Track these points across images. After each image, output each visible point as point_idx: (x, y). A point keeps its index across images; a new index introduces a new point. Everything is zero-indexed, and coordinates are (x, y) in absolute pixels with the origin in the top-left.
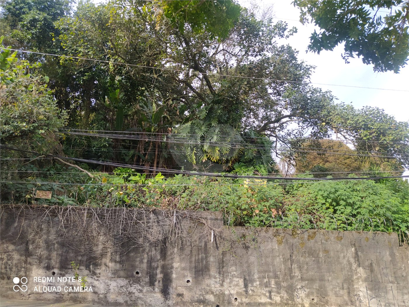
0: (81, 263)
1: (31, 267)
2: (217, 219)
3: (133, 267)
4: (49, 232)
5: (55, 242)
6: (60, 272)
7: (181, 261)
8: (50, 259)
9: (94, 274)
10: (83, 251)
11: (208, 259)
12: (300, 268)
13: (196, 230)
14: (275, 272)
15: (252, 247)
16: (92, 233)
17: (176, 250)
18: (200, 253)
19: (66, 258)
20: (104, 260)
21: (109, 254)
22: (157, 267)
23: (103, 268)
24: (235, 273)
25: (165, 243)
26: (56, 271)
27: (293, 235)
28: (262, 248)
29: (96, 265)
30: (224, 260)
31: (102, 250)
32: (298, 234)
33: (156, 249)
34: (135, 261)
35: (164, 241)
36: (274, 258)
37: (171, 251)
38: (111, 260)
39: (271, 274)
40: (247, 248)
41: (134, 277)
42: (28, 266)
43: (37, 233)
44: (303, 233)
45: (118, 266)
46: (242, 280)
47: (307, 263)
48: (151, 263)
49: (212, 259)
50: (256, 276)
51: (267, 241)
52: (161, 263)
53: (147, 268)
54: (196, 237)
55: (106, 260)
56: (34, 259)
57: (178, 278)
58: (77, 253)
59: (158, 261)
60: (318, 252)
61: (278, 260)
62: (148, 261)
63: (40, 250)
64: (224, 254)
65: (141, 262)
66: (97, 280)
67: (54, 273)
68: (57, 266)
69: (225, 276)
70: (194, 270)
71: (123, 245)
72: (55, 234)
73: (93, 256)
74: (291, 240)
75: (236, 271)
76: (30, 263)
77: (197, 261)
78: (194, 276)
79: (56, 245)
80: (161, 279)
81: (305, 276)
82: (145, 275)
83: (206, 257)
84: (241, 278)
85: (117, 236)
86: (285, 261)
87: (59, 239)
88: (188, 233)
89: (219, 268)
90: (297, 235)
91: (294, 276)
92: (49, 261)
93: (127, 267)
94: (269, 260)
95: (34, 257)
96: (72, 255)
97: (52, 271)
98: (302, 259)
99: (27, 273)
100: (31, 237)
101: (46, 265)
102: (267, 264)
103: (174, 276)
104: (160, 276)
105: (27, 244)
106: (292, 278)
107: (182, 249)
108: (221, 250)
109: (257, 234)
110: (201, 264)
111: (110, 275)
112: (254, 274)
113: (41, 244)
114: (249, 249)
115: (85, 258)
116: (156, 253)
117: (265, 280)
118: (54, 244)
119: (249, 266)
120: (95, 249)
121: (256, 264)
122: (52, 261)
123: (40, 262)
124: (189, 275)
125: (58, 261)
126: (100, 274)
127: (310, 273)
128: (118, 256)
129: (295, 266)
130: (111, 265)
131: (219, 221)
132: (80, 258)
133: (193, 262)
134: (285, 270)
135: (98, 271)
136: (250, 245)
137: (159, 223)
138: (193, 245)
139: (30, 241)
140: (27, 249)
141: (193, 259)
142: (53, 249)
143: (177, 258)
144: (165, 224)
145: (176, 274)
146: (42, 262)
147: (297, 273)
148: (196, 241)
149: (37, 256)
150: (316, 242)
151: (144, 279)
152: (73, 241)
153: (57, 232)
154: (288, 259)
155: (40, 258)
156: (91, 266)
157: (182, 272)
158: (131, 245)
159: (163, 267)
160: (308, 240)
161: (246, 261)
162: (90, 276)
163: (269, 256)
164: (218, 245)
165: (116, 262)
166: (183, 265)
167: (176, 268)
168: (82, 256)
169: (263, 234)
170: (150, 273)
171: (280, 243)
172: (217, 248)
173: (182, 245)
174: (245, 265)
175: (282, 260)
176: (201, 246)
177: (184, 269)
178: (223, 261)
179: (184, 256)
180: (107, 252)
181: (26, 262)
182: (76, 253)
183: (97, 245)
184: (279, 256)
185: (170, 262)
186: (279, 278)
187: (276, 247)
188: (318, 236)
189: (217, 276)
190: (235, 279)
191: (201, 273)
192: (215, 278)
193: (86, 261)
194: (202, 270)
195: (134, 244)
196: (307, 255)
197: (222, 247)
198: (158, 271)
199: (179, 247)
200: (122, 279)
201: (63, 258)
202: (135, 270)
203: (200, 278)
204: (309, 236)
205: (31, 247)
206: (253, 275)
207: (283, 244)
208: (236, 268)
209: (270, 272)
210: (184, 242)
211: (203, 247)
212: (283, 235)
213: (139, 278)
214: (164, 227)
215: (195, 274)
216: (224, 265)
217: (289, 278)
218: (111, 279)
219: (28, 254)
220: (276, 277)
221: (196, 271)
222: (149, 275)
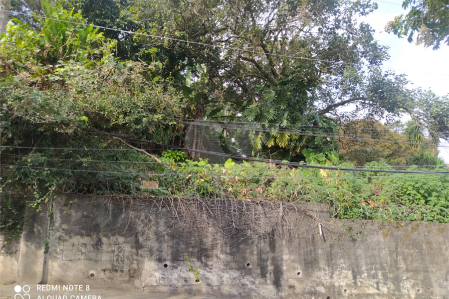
0: (191, 254)
1: (142, 259)
2: (323, 212)
3: (244, 258)
4: (158, 223)
5: (165, 233)
6: (172, 264)
7: (290, 253)
8: (161, 251)
9: (206, 265)
10: (193, 242)
11: (317, 252)
12: (405, 259)
13: (303, 223)
14: (381, 264)
15: (359, 240)
16: (201, 224)
17: (284, 242)
18: (308, 246)
19: (177, 250)
20: (215, 252)
21: (219, 246)
22: (267, 259)
23: (215, 260)
24: (343, 265)
25: (273, 235)
26: (168, 263)
27: (397, 227)
28: (369, 240)
29: (207, 256)
30: (333, 252)
31: (212, 242)
32: (403, 226)
33: (264, 241)
34: (245, 253)
35: (272, 234)
36: (380, 250)
37: (280, 243)
38: (222, 252)
39: (378, 266)
40: (354, 240)
41: (246, 269)
42: (140, 258)
43: (146, 225)
44: (407, 225)
45: (229, 258)
46: (351, 272)
47: (411, 255)
48: (261, 255)
49: (320, 252)
50: (364, 268)
51: (373, 234)
52: (270, 255)
53: (258, 260)
54: (303, 230)
55: (217, 252)
56: (145, 251)
57: (288, 270)
58: (188, 244)
59: (267, 253)
60: (421, 244)
61: (385, 252)
62: (258, 253)
63: (150, 241)
64: (332, 246)
65: (251, 253)
66: (210, 272)
67: (166, 266)
68: (169, 257)
69: (334, 269)
70: (303, 262)
71: (232, 238)
72: (164, 226)
73: (204, 247)
74: (396, 233)
75: (344, 263)
76: (141, 256)
77: (306, 254)
78: (304, 268)
79: (166, 237)
80: (272, 271)
81: (409, 268)
82: (256, 267)
83: (315, 250)
84: (350, 270)
85: (225, 227)
86: (391, 253)
87: (169, 231)
88: (296, 226)
89: (328, 261)
90: (401, 228)
91: (400, 268)
92: (160, 253)
93: (238, 259)
94: (376, 252)
95: (144, 249)
96: (183, 246)
97: (164, 263)
98: (406, 251)
99: (140, 266)
100: (140, 228)
101: (158, 257)
102: (374, 256)
103: (284, 268)
104: (270, 268)
105: (136, 236)
106: (398, 269)
107: (290, 241)
108: (328, 243)
109: (363, 227)
110: (310, 256)
111: (222, 266)
112: (362, 266)
113: (151, 236)
114: (356, 242)
115: (196, 250)
116: (265, 246)
117: (373, 272)
118: (164, 236)
119: (356, 259)
120: (205, 240)
121: (363, 256)
122: (164, 253)
123: (152, 254)
124: (299, 267)
125: (170, 252)
126: (212, 265)
127: (415, 265)
128: (228, 248)
129: (400, 258)
130: (222, 256)
131: (325, 214)
132: (191, 250)
133: (303, 255)
134: (391, 262)
135: (210, 263)
136: (356, 238)
137: (266, 215)
138: (300, 238)
139: (139, 232)
140: (137, 241)
141: (302, 252)
142: (163, 241)
143: (286, 251)
144: (272, 216)
145: (286, 266)
146: (153, 254)
147: (402, 265)
148: (303, 233)
149: (148, 248)
150: (419, 234)
151: (255, 271)
152: (183, 232)
153: (166, 223)
154: (394, 251)
155: (151, 250)
156: (203, 258)
157: (292, 264)
158: (240, 237)
159: (274, 259)
160: (412, 232)
161: (353, 253)
162: (203, 268)
163: (376, 249)
164: (326, 238)
165: (226, 253)
166: (293, 257)
167: (286, 261)
168: (193, 247)
169: (369, 226)
170: (261, 265)
171: (385, 235)
172: (325, 240)
173: (290, 237)
174: (353, 258)
175: (388, 252)
176: (309, 239)
177: (293, 261)
178: (331, 254)
179: (293, 248)
180: (217, 244)
181: (137, 254)
182: (186, 245)
183: (207, 237)
184: (385, 248)
185: (280, 253)
186: (385, 270)
187: (382, 239)
188: (421, 228)
189: (327, 268)
190: (343, 271)
191: (310, 265)
192: (325, 270)
193: (198, 252)
194: (311, 263)
195: (243, 235)
196: (411, 247)
197: (330, 240)
198: (269, 263)
199: (287, 240)
200: (234, 270)
201: (174, 250)
202: (246, 262)
203: (310, 270)
204: (413, 228)
205: (141, 239)
206: (361, 268)
207: (388, 237)
208: (344, 260)
209: (377, 264)
210: (291, 234)
211: (311, 240)
212: (387, 227)
213: (251, 269)
214: (271, 219)
215: (305, 266)
216: (333, 257)
217: (395, 269)
218: (223, 271)
219: (138, 246)
220: (383, 268)
221: (305, 264)
222: (260, 267)
